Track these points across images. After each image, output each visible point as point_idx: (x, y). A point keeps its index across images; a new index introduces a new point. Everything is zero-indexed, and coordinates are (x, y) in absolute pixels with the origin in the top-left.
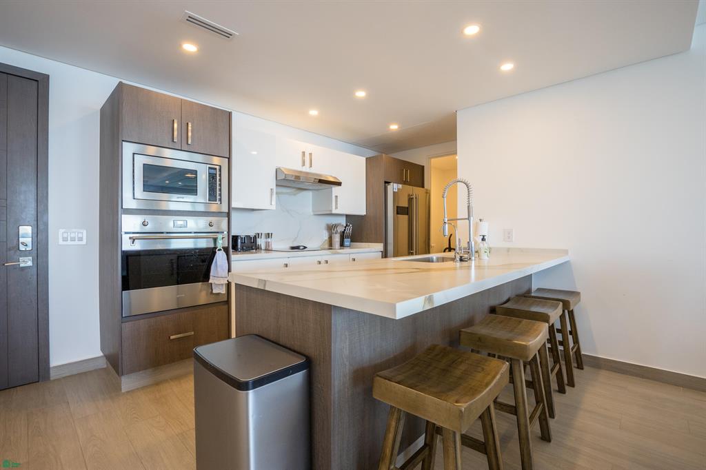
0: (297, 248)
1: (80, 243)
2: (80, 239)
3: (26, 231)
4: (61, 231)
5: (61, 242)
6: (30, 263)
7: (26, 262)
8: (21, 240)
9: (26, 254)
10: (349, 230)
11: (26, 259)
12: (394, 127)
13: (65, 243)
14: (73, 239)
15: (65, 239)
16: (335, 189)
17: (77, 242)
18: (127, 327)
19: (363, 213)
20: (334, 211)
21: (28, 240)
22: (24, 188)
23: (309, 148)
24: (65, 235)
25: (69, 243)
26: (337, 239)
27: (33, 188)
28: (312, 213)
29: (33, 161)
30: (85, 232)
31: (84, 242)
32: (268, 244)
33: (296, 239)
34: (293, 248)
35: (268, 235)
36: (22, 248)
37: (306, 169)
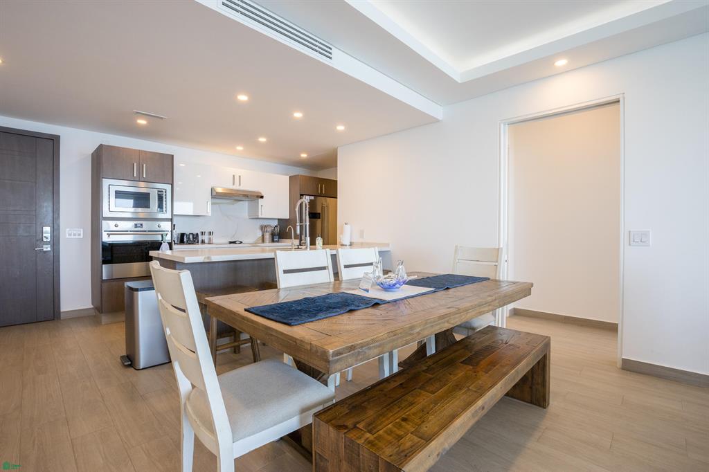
0: (234, 242)
1: (79, 237)
2: (79, 235)
3: (47, 230)
4: (68, 230)
5: (67, 236)
6: (49, 249)
7: (47, 248)
8: (44, 235)
9: (47, 243)
10: (278, 229)
11: (47, 246)
12: (304, 156)
13: (70, 237)
14: (75, 235)
15: (70, 235)
16: (260, 200)
17: (77, 237)
18: (105, 285)
19: (288, 217)
20: (260, 216)
21: (48, 235)
22: (45, 204)
23: (238, 172)
24: (70, 232)
25: (72, 237)
26: (268, 236)
27: (51, 204)
28: (248, 217)
29: (51, 188)
30: (82, 230)
31: (82, 236)
32: (210, 239)
33: (234, 236)
34: (231, 243)
35: (210, 233)
36: (45, 240)
37: (236, 187)
